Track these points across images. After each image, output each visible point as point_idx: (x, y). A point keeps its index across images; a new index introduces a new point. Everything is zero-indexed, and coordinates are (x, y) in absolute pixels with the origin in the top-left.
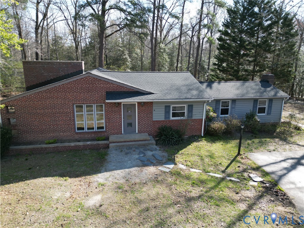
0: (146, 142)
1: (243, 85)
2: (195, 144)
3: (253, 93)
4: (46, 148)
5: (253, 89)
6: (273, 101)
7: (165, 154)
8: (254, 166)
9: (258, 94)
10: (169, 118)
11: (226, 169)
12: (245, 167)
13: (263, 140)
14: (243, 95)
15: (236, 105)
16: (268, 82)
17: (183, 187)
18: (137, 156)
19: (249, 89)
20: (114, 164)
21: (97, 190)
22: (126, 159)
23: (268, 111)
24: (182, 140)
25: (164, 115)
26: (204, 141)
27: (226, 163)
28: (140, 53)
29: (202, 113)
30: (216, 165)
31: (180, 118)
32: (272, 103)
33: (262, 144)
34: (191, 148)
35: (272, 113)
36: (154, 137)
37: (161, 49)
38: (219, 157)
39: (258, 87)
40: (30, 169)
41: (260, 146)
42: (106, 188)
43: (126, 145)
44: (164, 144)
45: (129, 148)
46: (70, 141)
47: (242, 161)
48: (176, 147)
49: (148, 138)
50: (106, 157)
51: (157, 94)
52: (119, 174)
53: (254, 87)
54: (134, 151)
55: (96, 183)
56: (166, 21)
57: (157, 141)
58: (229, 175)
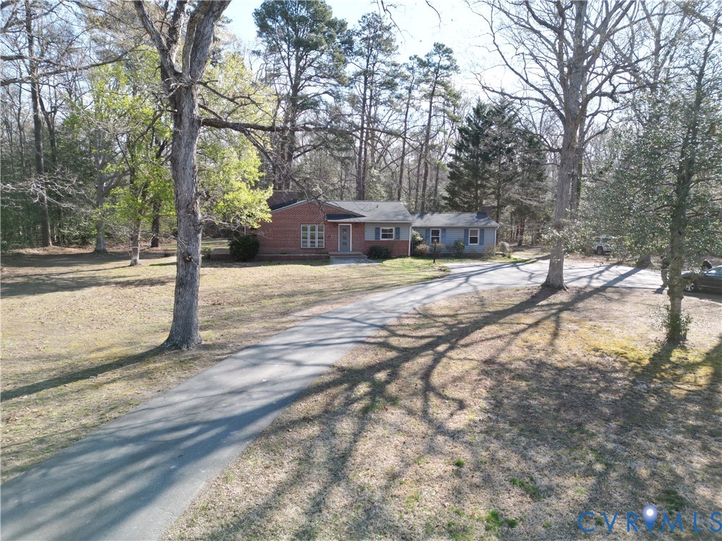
0: (360, 256)
1: (457, 216)
3: (464, 223)
4: (281, 256)
5: (466, 220)
9: (469, 224)
10: (379, 238)
14: (453, 224)
15: (447, 232)
19: (463, 219)
23: (480, 241)
25: (375, 236)
26: (409, 258)
29: (408, 236)
31: (388, 239)
32: (484, 232)
35: (484, 243)
37: (372, 177)
39: (472, 218)
43: (343, 257)
45: (346, 258)
46: (297, 253)
49: (361, 253)
51: (368, 217)
53: (469, 218)
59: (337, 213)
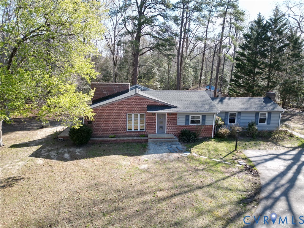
0: (172, 139)
1: (249, 101)
2: (206, 142)
3: (255, 108)
4: (110, 140)
5: (256, 104)
6: (272, 114)
7: (185, 147)
8: (244, 157)
9: (259, 109)
10: (188, 124)
11: (224, 157)
12: (237, 157)
13: (258, 142)
14: (246, 109)
15: (241, 116)
16: (270, 98)
17: (194, 165)
18: (166, 147)
19: (253, 104)
20: (152, 151)
21: (145, 163)
22: (160, 148)
23: (268, 122)
24: (197, 139)
25: (185, 122)
26: (213, 141)
27: (224, 154)
28: (167, 67)
29: (212, 121)
30: (218, 155)
31: (196, 124)
32: (271, 116)
33: (256, 144)
34: (203, 145)
35: (271, 123)
36: (178, 137)
37: (186, 63)
38: (221, 151)
39: (260, 103)
40: (104, 151)
41: (254, 146)
42: (149, 162)
43: (159, 141)
44: (184, 141)
45: (161, 142)
46: (123, 137)
47: (237, 154)
48: (193, 144)
49: (174, 137)
50: (147, 147)
51: (180, 108)
52: (156, 156)
53: (258, 102)
54: (164, 144)
55: (143, 160)
56: (191, 42)
57: (179, 139)
58: (224, 161)
59: (155, 104)
